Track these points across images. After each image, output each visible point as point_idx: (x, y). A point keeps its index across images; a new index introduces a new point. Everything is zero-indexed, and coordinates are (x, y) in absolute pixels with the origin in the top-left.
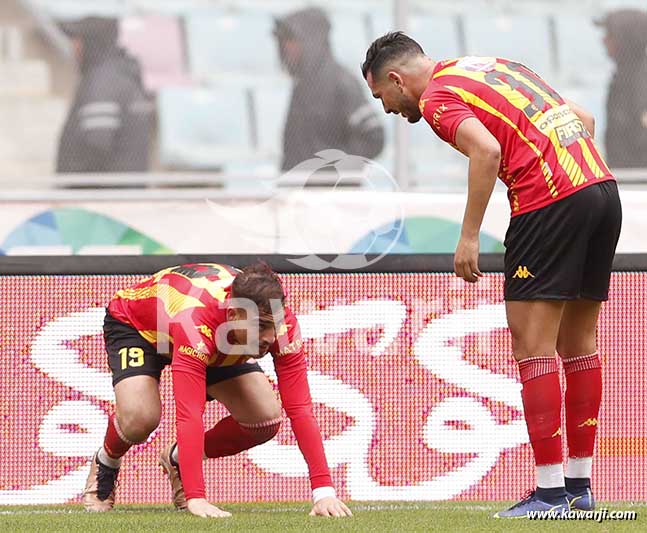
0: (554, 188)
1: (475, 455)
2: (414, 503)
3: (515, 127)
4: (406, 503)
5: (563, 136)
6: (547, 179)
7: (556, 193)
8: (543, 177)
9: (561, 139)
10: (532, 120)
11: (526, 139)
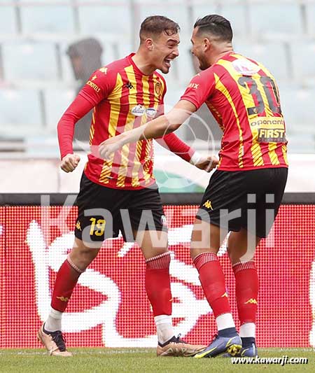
0: (242, 163)
1: (183, 319)
2: (146, 348)
3: (237, 116)
4: (140, 349)
5: (263, 136)
6: (240, 156)
7: (242, 166)
8: (238, 154)
9: (260, 136)
10: (249, 117)
11: (239, 127)
